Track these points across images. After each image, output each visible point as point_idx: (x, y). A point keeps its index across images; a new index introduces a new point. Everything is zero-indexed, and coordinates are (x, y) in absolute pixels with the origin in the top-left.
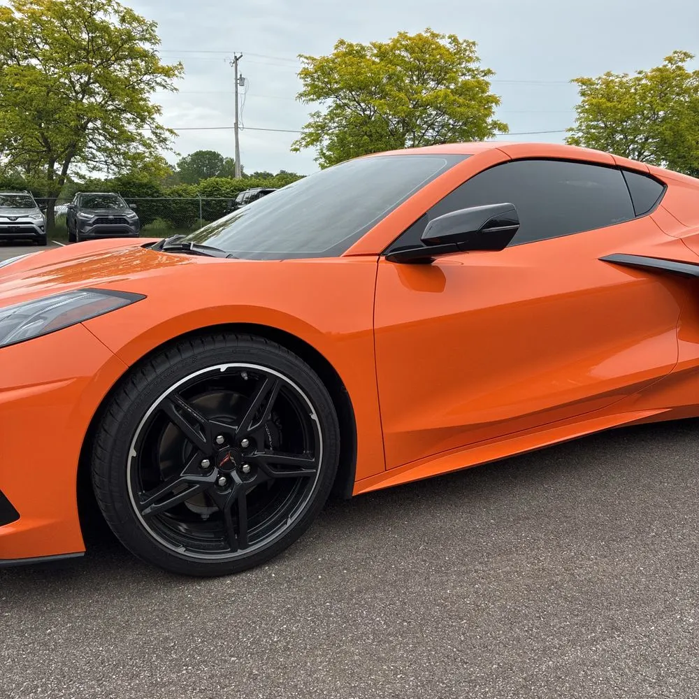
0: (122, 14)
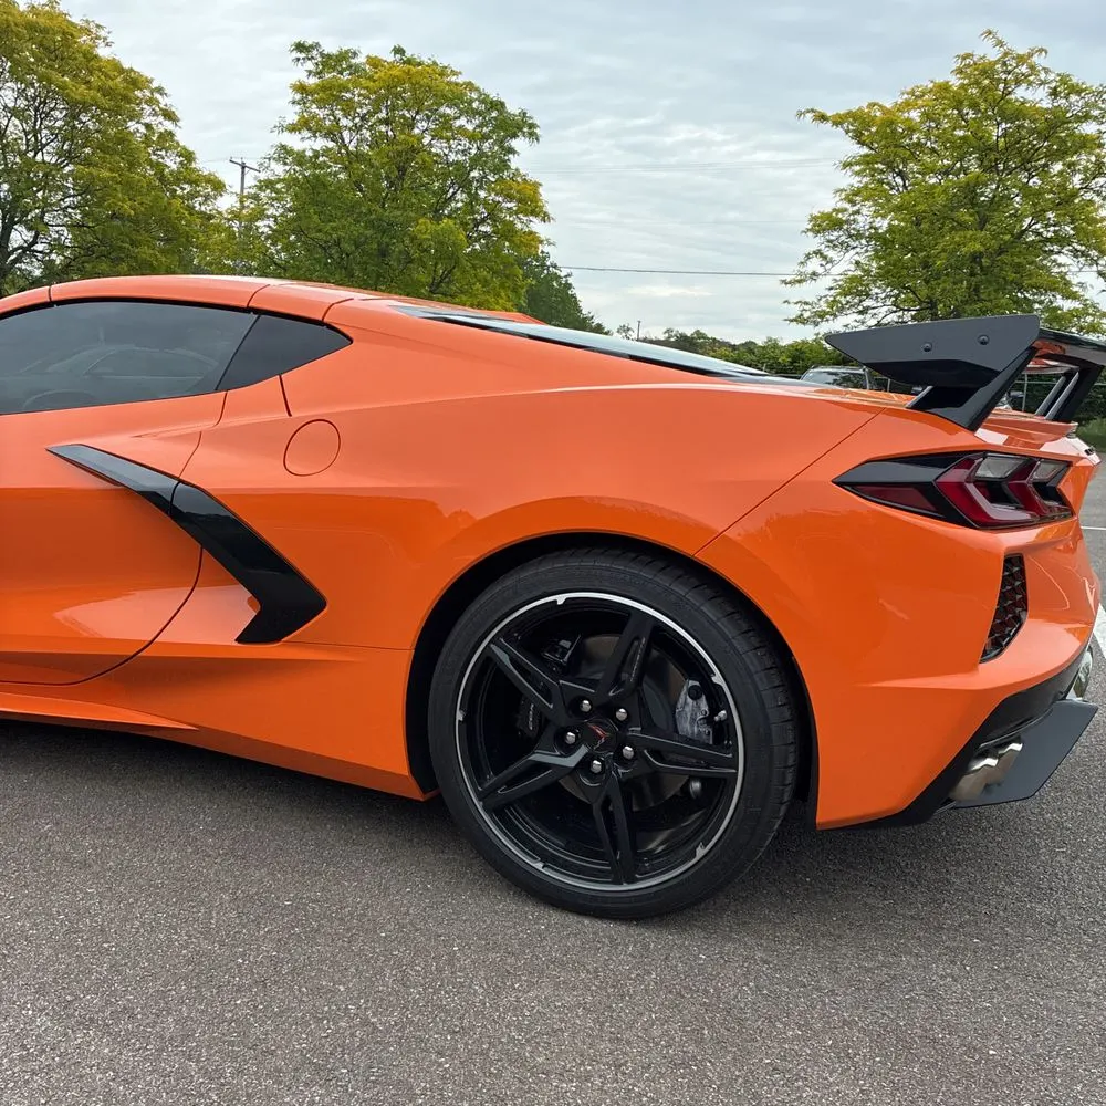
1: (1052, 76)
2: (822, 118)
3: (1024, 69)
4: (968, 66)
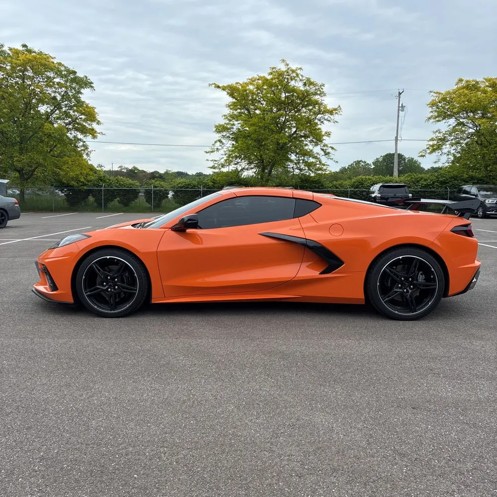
0: (304, 81)
1: (304, 78)
2: (219, 87)
3: (294, 75)
4: (274, 72)
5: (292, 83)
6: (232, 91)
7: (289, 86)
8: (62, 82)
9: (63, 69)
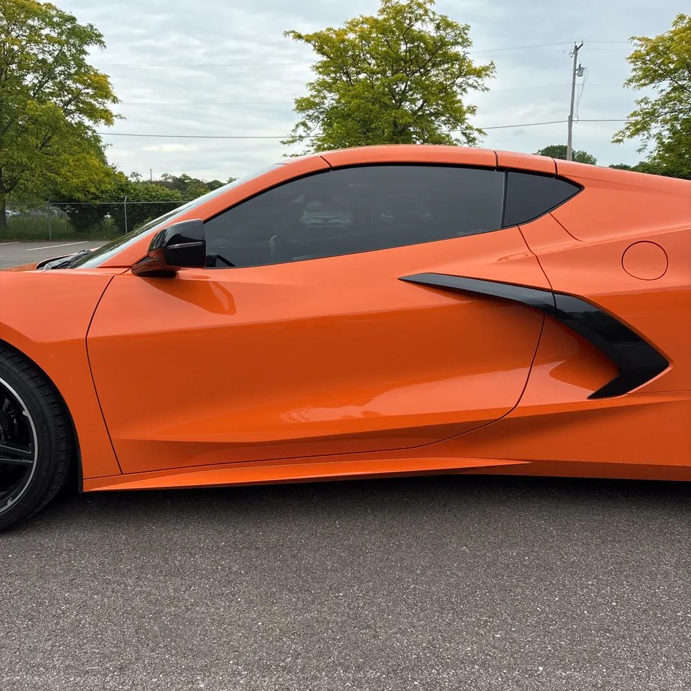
0: (437, 22)
1: (437, 17)
2: (300, 37)
3: (421, 12)
4: (388, 7)
5: (417, 26)
6: (322, 42)
7: (413, 31)
8: (54, 35)
9: (54, 13)
